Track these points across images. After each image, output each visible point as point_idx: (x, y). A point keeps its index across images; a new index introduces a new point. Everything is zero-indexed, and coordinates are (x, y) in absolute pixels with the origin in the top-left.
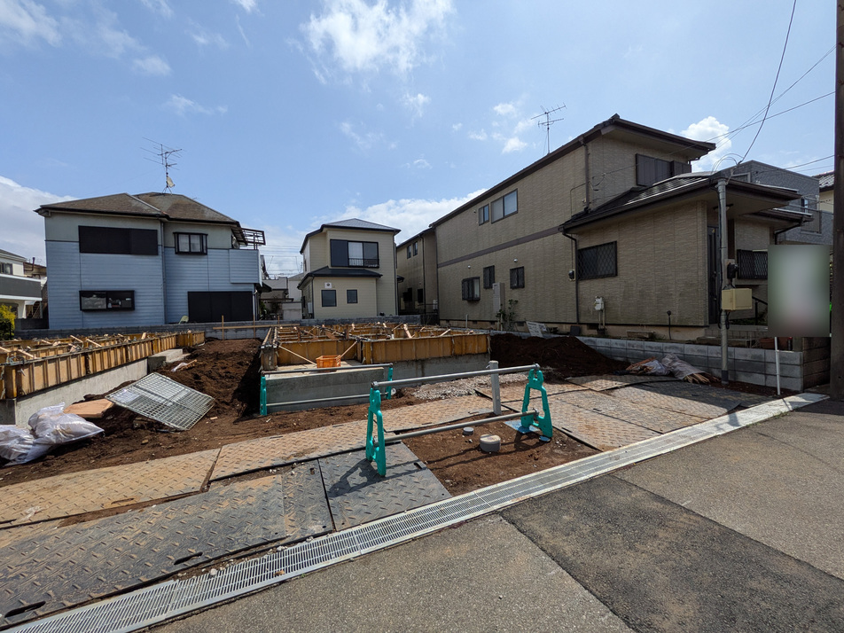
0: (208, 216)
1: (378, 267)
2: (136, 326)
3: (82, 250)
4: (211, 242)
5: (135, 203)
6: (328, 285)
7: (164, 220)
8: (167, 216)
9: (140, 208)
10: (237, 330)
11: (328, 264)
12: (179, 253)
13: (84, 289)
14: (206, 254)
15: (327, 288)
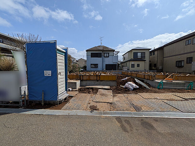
0: (109, 49)
1: (145, 58)
2: (98, 70)
3: (91, 57)
4: (110, 54)
6: (133, 63)
8: (103, 50)
11: (133, 58)
13: (91, 64)
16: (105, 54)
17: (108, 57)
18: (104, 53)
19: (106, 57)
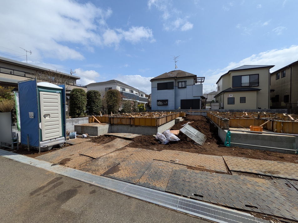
0: (187, 75)
1: (258, 86)
2: (168, 110)
3: (158, 89)
4: (188, 83)
5: (169, 75)
6: (231, 95)
7: (175, 78)
8: (176, 77)
9: (170, 76)
10: (195, 112)
11: (231, 86)
12: (179, 88)
13: (158, 99)
14: (186, 87)
15: (230, 96)
16: (180, 84)
17: (185, 87)
18: (178, 82)
19: (182, 88)
